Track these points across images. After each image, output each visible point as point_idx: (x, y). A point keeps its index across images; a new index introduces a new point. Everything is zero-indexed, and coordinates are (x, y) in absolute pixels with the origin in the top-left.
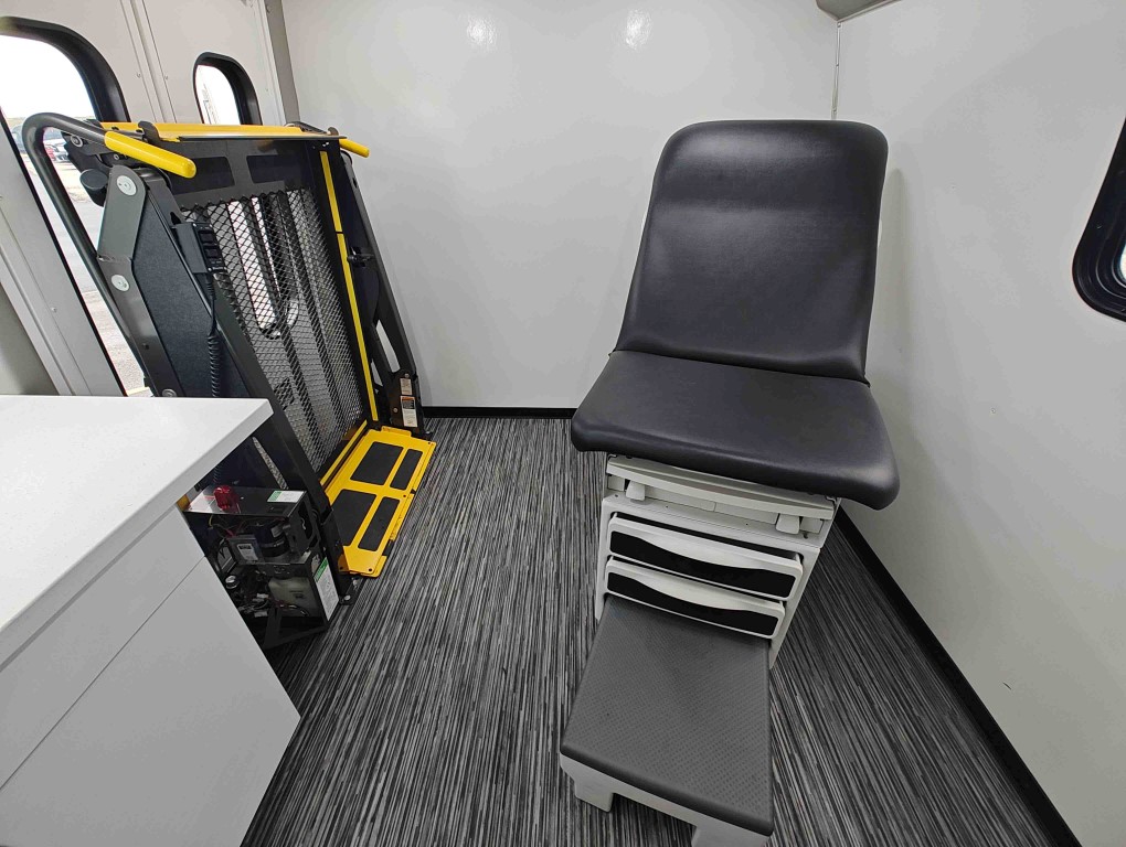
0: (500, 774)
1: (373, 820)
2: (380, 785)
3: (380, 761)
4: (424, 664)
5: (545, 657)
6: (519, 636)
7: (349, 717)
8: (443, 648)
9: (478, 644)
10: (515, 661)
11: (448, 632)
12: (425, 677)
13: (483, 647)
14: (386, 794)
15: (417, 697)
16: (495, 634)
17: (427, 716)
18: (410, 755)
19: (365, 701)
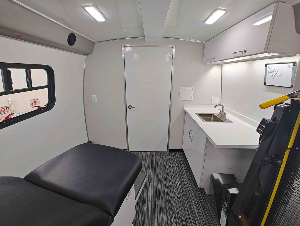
0: (158, 189)
1: (178, 183)
2: (179, 187)
3: (182, 191)
4: (183, 212)
5: (150, 214)
6: (159, 221)
7: (194, 198)
8: (180, 217)
9: (171, 219)
10: (159, 213)
11: (181, 222)
12: (181, 208)
13: (169, 217)
14: (178, 186)
15: (181, 203)
16: (166, 222)
17: (176, 199)
18: (176, 192)
19: (193, 202)
